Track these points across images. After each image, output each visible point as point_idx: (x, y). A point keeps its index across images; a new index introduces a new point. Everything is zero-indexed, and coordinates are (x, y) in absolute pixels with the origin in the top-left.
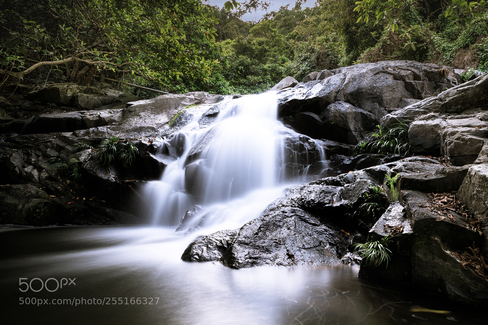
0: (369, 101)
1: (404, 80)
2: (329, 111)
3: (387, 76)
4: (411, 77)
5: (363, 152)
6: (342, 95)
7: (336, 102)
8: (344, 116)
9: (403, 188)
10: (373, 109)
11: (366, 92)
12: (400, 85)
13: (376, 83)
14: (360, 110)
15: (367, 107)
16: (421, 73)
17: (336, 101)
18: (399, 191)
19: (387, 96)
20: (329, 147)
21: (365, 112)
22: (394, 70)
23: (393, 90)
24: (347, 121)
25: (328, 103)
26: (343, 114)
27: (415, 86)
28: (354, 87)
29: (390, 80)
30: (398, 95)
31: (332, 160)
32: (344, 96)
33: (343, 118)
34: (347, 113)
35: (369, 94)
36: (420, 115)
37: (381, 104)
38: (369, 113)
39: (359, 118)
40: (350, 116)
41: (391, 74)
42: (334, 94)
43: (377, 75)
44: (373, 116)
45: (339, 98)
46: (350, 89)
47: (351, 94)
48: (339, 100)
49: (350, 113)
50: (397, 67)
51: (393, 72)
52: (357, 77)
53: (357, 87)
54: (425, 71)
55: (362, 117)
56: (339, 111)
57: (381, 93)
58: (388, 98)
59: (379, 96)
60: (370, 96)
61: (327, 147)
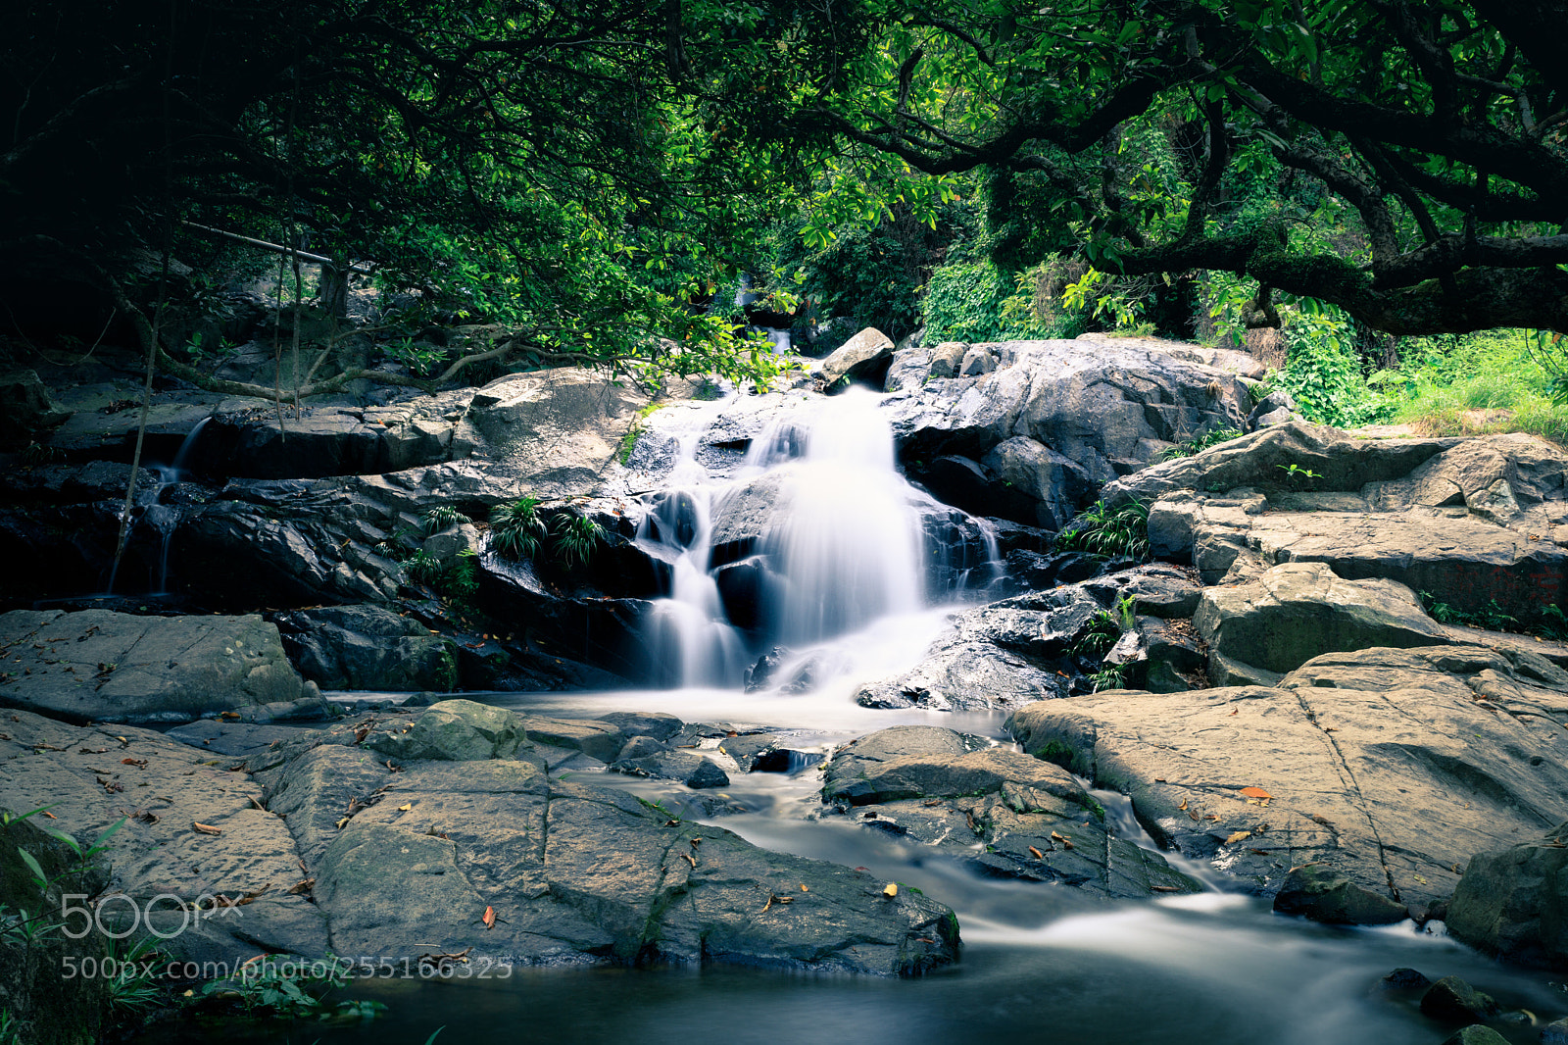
0: (1077, 442)
1: (1143, 403)
2: (1000, 457)
3: (1113, 391)
4: (1156, 396)
5: (1071, 549)
6: (1026, 424)
7: (1014, 438)
8: (1031, 471)
9: (1138, 613)
10: (1085, 459)
11: (1072, 422)
12: (1135, 412)
13: (1091, 404)
14: (1061, 460)
15: (1073, 454)
16: (1174, 390)
17: (1013, 435)
18: (1134, 616)
19: (1112, 434)
20: (1005, 533)
21: (1072, 465)
22: (1126, 378)
23: (1123, 423)
24: (1036, 482)
25: (998, 440)
26: (1030, 467)
27: (1163, 416)
28: (1050, 410)
29: (1118, 402)
30: (1132, 431)
31: (1010, 561)
32: (1030, 426)
33: (1029, 476)
34: (1037, 465)
35: (1078, 428)
36: (1167, 491)
37: (1100, 448)
38: (1078, 467)
39: (1060, 476)
40: (1042, 472)
41: (1120, 387)
42: (1009, 422)
43: (1093, 388)
44: (1085, 475)
45: (1019, 431)
46: (1041, 413)
47: (1044, 423)
48: (1020, 435)
49: (1042, 465)
50: (1130, 372)
51: (1122, 384)
52: (1054, 388)
53: (1055, 409)
54: (1182, 385)
55: (1065, 474)
56: (1021, 461)
57: (1100, 429)
58: (1113, 438)
59: (1096, 433)
60: (1081, 433)
61: (1002, 534)
